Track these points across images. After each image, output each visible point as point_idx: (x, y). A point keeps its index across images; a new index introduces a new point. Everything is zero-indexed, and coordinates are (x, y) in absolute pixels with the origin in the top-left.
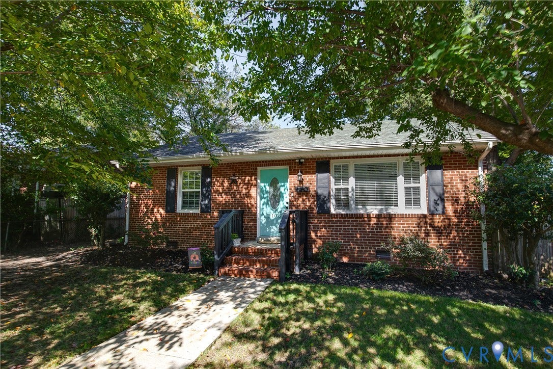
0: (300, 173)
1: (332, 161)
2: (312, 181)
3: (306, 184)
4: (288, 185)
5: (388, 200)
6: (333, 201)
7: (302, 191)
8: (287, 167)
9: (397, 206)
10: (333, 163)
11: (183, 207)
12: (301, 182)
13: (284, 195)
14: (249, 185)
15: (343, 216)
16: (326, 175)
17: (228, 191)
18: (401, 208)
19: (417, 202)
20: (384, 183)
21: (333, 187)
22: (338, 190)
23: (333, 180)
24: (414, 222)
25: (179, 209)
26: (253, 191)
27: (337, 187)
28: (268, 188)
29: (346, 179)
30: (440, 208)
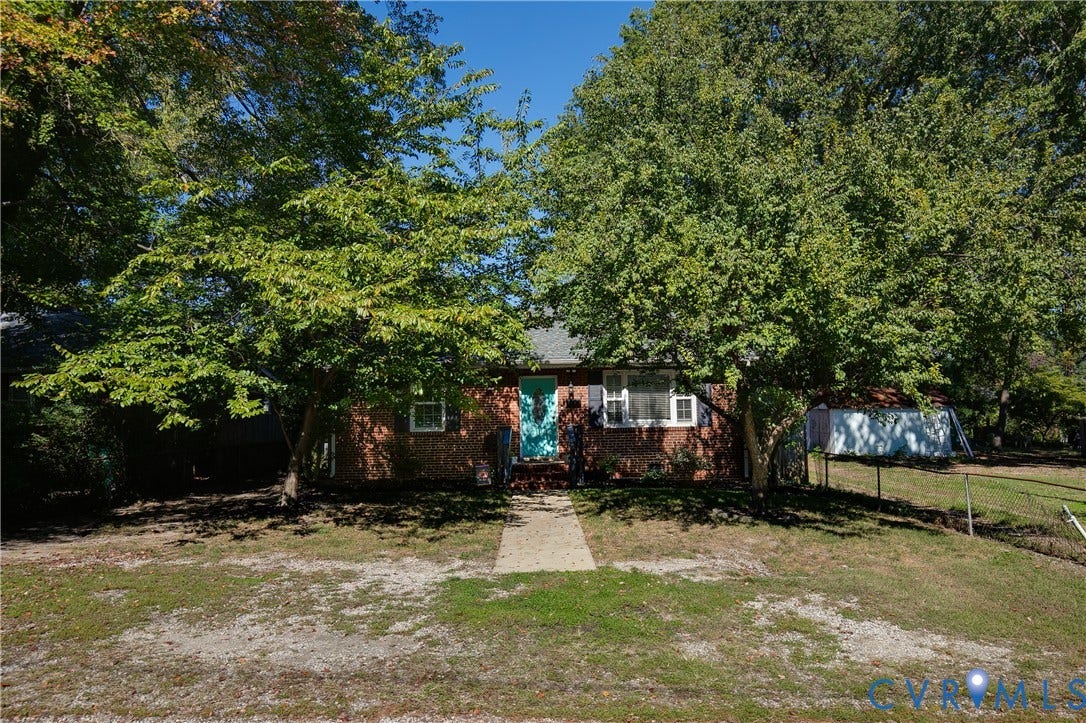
0: (571, 385)
1: (604, 371)
2: (584, 394)
3: (576, 397)
4: (555, 397)
5: (658, 414)
6: (605, 416)
7: (572, 405)
8: (555, 377)
9: (669, 419)
10: (606, 374)
11: (417, 425)
12: (571, 395)
13: (549, 409)
14: (508, 398)
15: (615, 431)
16: (599, 386)
17: (481, 404)
18: (672, 422)
19: (689, 415)
20: (657, 395)
21: (606, 400)
22: (609, 403)
23: (605, 391)
24: (684, 435)
25: (413, 428)
26: (513, 405)
27: (609, 399)
28: (530, 401)
29: (619, 391)
30: (706, 420)
